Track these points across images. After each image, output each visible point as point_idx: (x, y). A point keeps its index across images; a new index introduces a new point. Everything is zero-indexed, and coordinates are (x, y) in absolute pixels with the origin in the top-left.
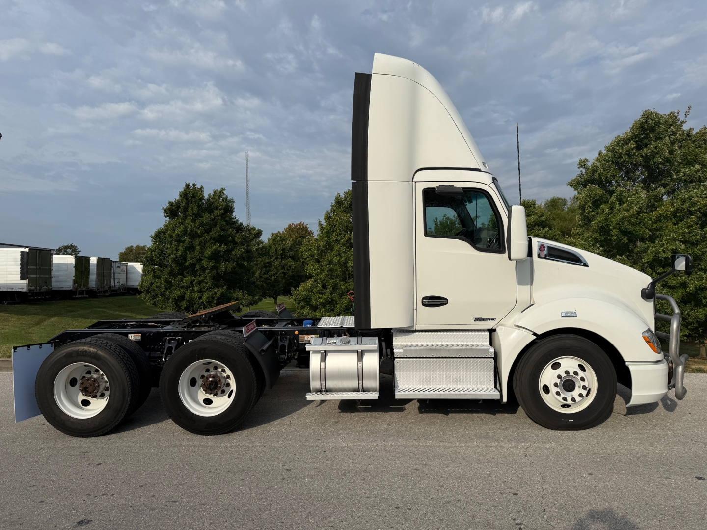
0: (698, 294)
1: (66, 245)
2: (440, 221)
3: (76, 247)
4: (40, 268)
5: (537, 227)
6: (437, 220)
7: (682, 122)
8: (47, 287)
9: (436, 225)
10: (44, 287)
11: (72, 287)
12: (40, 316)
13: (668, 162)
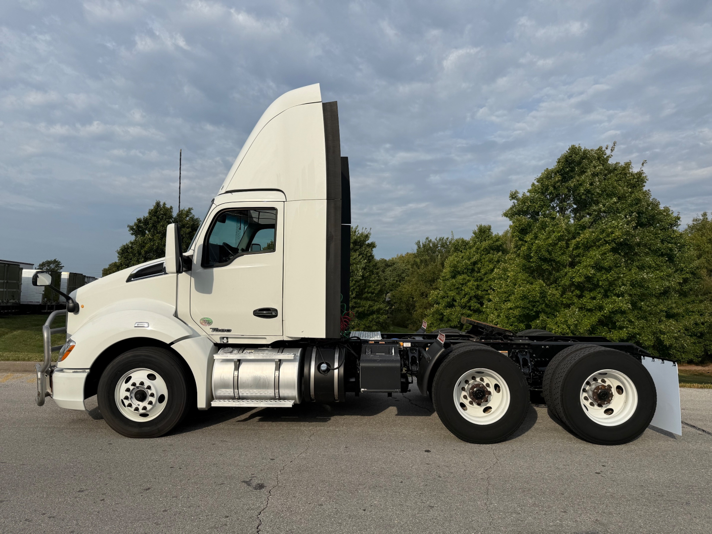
0: (613, 317)
1: (49, 260)
2: (423, 244)
3: (60, 262)
4: (7, 282)
5: (492, 251)
6: (419, 243)
7: (608, 157)
8: (14, 301)
9: (419, 247)
10: (12, 301)
11: (41, 301)
12: (3, 329)
13: (589, 193)
